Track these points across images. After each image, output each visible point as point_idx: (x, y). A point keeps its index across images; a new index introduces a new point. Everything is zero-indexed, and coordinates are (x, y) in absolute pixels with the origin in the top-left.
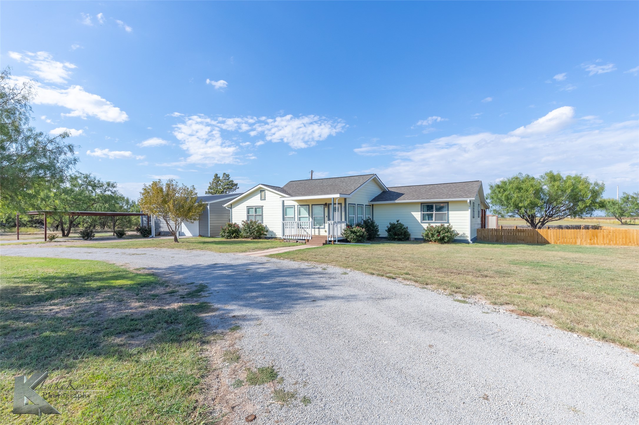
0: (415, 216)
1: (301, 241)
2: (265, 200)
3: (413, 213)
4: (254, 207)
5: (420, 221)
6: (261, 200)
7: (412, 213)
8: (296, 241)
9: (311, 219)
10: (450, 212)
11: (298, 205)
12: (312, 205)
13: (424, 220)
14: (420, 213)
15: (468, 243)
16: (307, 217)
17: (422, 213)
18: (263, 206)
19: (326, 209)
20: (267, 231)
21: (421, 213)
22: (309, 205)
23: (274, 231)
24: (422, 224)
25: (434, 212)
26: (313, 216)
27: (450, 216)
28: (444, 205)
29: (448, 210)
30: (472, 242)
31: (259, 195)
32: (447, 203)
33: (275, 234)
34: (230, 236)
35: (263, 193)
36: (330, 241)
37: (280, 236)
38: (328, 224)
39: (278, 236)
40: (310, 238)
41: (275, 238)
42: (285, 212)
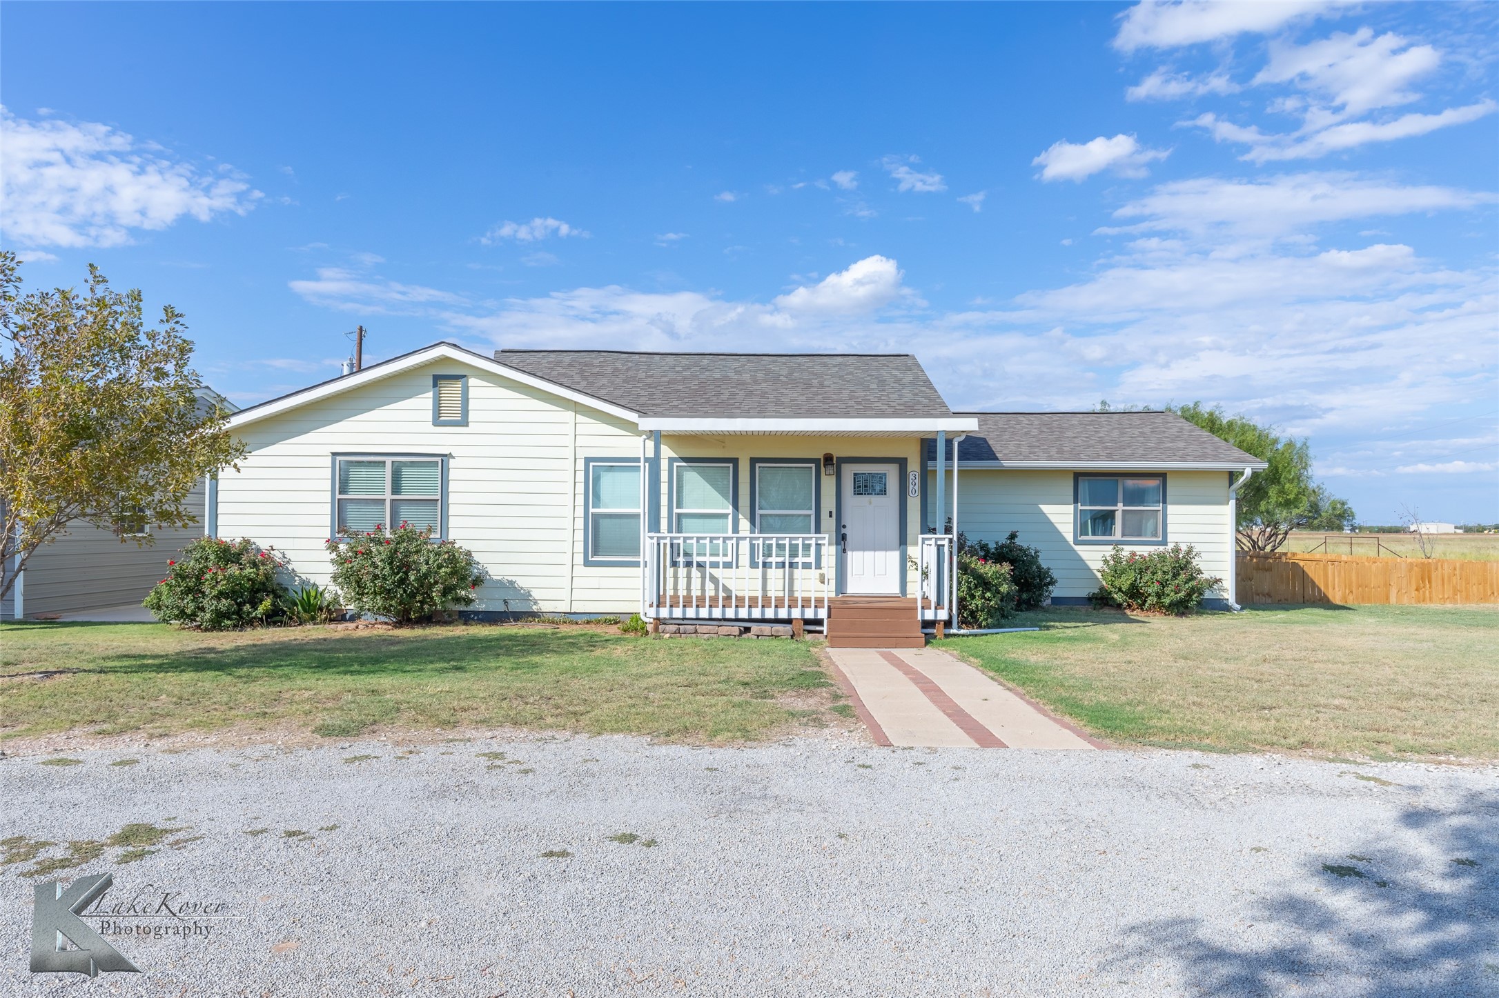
0: (1053, 519)
1: (766, 628)
2: (464, 422)
3: (1046, 508)
4: (389, 460)
5: (1070, 538)
6: (437, 422)
7: (1042, 507)
8: (736, 631)
9: (745, 524)
10: (1171, 508)
11: (671, 460)
12: (753, 461)
13: (1084, 531)
14: (1072, 506)
15: (1227, 608)
16: (725, 516)
17: (1080, 507)
18: (449, 456)
19: (828, 484)
20: (477, 582)
21: (1075, 510)
22: (735, 461)
23: (522, 583)
24: (1077, 548)
25: (1120, 507)
26: (758, 512)
27: (1170, 519)
28: (1153, 483)
29: (1165, 502)
30: (1239, 607)
31: (425, 401)
32: (1162, 476)
33: (527, 597)
34: (239, 612)
35: (451, 392)
36: (927, 624)
37: (563, 607)
38: (924, 551)
39: (545, 607)
40: (822, 613)
41: (534, 616)
42: (593, 491)
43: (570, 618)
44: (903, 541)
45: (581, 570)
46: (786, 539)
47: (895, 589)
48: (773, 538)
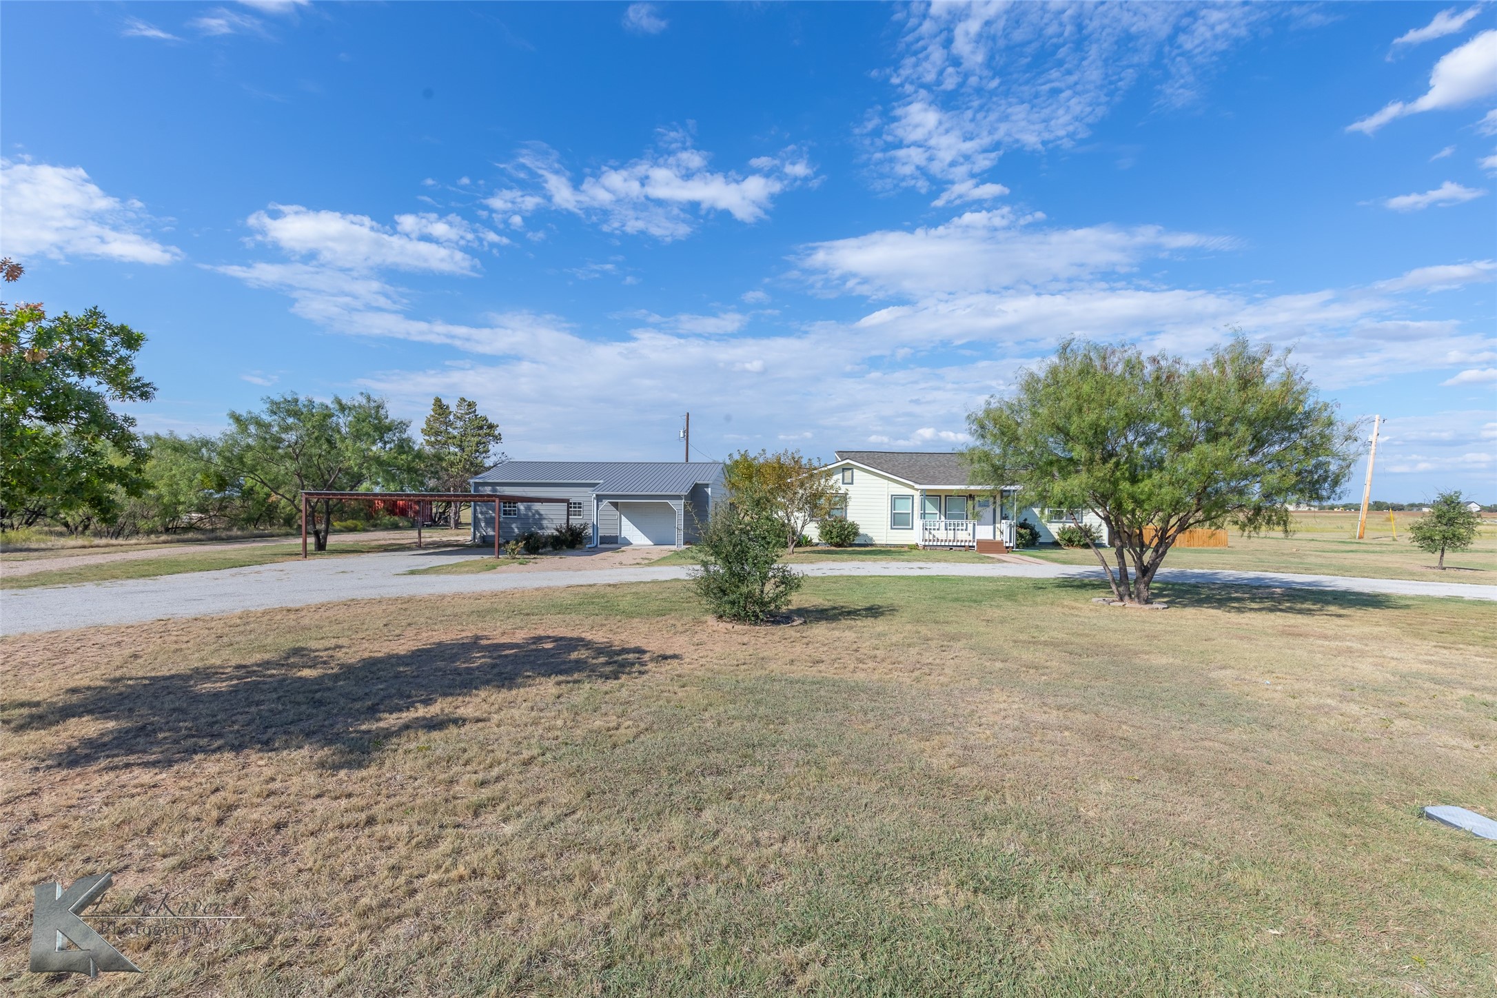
2: (852, 483)
5: (1046, 523)
6: (844, 483)
9: (943, 518)
12: (945, 496)
13: (1051, 519)
16: (937, 515)
18: (847, 494)
19: (971, 504)
20: (857, 534)
22: (940, 498)
23: (869, 535)
24: (1048, 527)
26: (946, 513)
27: (1081, 516)
31: (839, 476)
33: (871, 539)
35: (848, 473)
36: (1007, 548)
37: (884, 542)
38: (1004, 525)
39: (877, 542)
40: (975, 544)
41: (872, 545)
42: (893, 506)
43: (882, 545)
44: (994, 522)
45: (890, 530)
46: (956, 522)
47: (992, 538)
48: (952, 522)
